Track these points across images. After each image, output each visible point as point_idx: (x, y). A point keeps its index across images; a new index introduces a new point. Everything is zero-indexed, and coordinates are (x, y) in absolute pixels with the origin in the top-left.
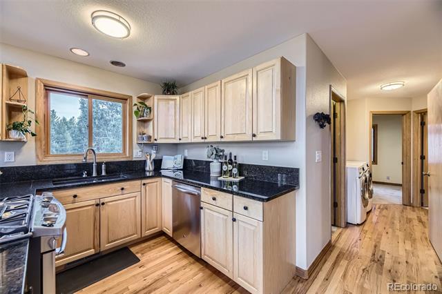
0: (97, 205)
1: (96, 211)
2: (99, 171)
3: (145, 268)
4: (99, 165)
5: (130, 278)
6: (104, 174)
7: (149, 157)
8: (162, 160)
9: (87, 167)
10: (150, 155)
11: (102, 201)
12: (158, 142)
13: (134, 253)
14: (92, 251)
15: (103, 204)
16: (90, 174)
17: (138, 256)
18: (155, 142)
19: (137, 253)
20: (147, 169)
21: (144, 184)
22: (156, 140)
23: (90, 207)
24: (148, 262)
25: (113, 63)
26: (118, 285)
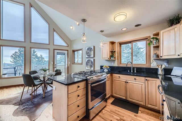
0: (126, 82)
1: (125, 84)
2: (134, 71)
3: (136, 118)
4: (134, 68)
5: (128, 115)
6: (135, 72)
7: (160, 67)
8: (172, 69)
9: (129, 68)
10: (162, 65)
11: (127, 81)
12: (163, 58)
13: (139, 109)
14: (124, 98)
15: (127, 82)
16: (130, 71)
17: (139, 112)
18: (161, 58)
19: (140, 111)
20: (159, 73)
21: (146, 80)
22: (161, 57)
23: (124, 82)
24: (140, 117)
25: (136, 26)
26: (123, 113)
